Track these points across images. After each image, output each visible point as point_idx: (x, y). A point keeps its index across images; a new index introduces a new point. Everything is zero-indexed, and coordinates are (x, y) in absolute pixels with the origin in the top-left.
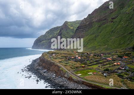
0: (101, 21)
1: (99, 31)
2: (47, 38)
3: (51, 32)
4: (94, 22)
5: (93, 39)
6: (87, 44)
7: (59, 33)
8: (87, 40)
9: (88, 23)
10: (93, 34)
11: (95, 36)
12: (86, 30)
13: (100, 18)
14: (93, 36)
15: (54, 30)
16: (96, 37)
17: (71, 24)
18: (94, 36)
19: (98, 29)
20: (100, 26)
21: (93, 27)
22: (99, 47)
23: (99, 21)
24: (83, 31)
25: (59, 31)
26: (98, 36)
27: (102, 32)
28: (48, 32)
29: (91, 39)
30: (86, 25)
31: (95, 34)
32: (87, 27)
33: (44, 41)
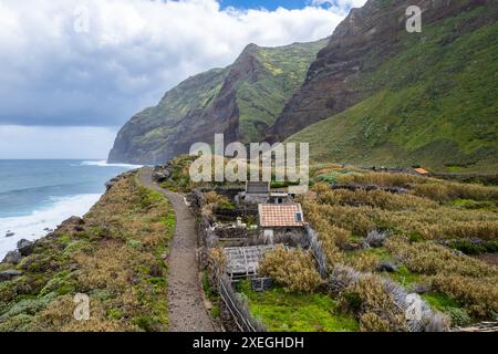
1: (450, 63)
2: (168, 119)
3: (186, 93)
5: (417, 106)
6: (389, 130)
7: (219, 95)
8: (384, 113)
9: (373, 31)
10: (411, 79)
11: (429, 90)
12: (366, 66)
14: (413, 89)
15: (196, 86)
16: (432, 93)
17: (273, 57)
18: (421, 88)
24: (347, 70)
25: (220, 87)
26: (445, 87)
29: (405, 105)
30: (364, 44)
31: (425, 79)
32: (368, 50)
33: (158, 132)
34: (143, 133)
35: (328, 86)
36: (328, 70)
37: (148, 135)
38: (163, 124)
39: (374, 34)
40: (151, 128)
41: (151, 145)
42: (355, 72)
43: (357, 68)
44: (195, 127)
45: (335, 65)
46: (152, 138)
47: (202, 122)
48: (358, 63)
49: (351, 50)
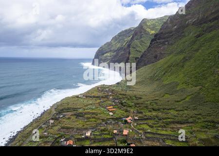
0: (205, 23)
1: (195, 47)
2: (113, 49)
3: (120, 38)
4: (188, 25)
5: (178, 65)
6: (164, 74)
7: (130, 41)
8: (166, 66)
9: (175, 27)
10: (182, 52)
11: (184, 58)
12: (170, 42)
13: (204, 16)
14: (180, 56)
15: (124, 35)
16: (185, 60)
18: (182, 57)
19: (194, 42)
20: (199, 36)
21: (184, 36)
22: (184, 86)
23: (199, 23)
24: (163, 43)
25: (131, 37)
26: (190, 58)
27: (200, 51)
28: (115, 39)
29: (174, 64)
30: (171, 32)
31: (185, 53)
32: (172, 35)
33: (108, 54)
34: (103, 54)
35: (156, 49)
36: (157, 43)
37: (105, 55)
38: (111, 51)
39: (175, 29)
40: (106, 52)
41: (106, 59)
42: (165, 44)
43: (167, 43)
44: (120, 54)
45: (160, 41)
46: (106, 56)
47: (123, 52)
48: (167, 41)
49: (167, 35)
